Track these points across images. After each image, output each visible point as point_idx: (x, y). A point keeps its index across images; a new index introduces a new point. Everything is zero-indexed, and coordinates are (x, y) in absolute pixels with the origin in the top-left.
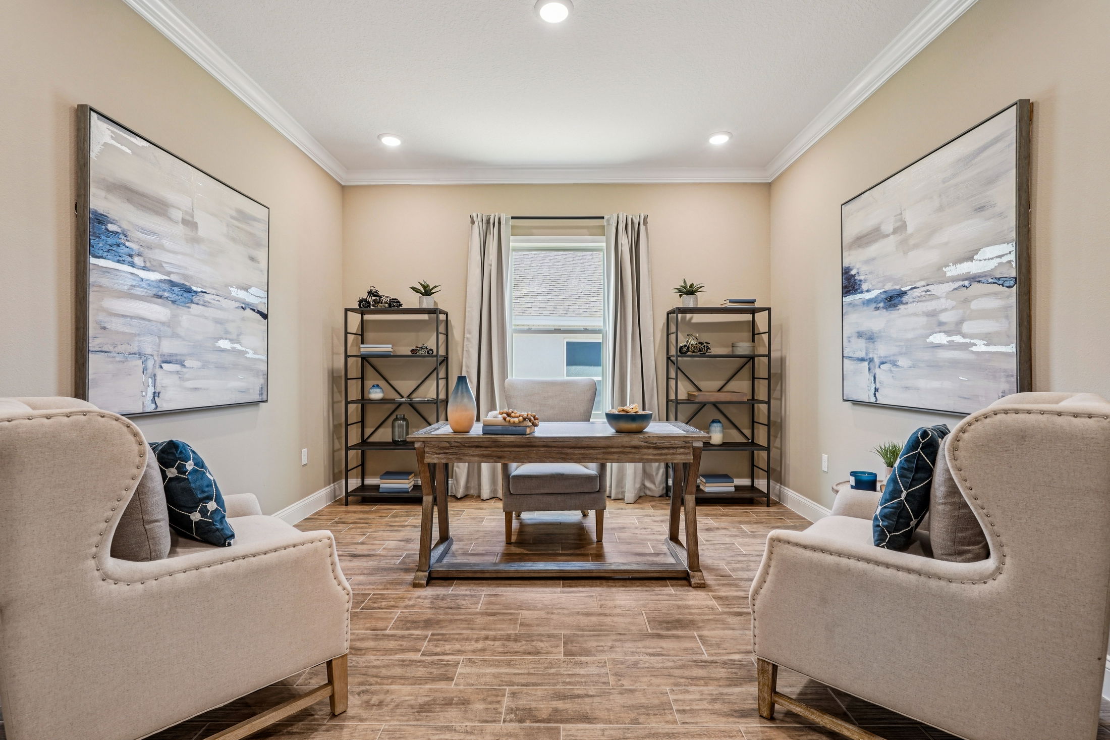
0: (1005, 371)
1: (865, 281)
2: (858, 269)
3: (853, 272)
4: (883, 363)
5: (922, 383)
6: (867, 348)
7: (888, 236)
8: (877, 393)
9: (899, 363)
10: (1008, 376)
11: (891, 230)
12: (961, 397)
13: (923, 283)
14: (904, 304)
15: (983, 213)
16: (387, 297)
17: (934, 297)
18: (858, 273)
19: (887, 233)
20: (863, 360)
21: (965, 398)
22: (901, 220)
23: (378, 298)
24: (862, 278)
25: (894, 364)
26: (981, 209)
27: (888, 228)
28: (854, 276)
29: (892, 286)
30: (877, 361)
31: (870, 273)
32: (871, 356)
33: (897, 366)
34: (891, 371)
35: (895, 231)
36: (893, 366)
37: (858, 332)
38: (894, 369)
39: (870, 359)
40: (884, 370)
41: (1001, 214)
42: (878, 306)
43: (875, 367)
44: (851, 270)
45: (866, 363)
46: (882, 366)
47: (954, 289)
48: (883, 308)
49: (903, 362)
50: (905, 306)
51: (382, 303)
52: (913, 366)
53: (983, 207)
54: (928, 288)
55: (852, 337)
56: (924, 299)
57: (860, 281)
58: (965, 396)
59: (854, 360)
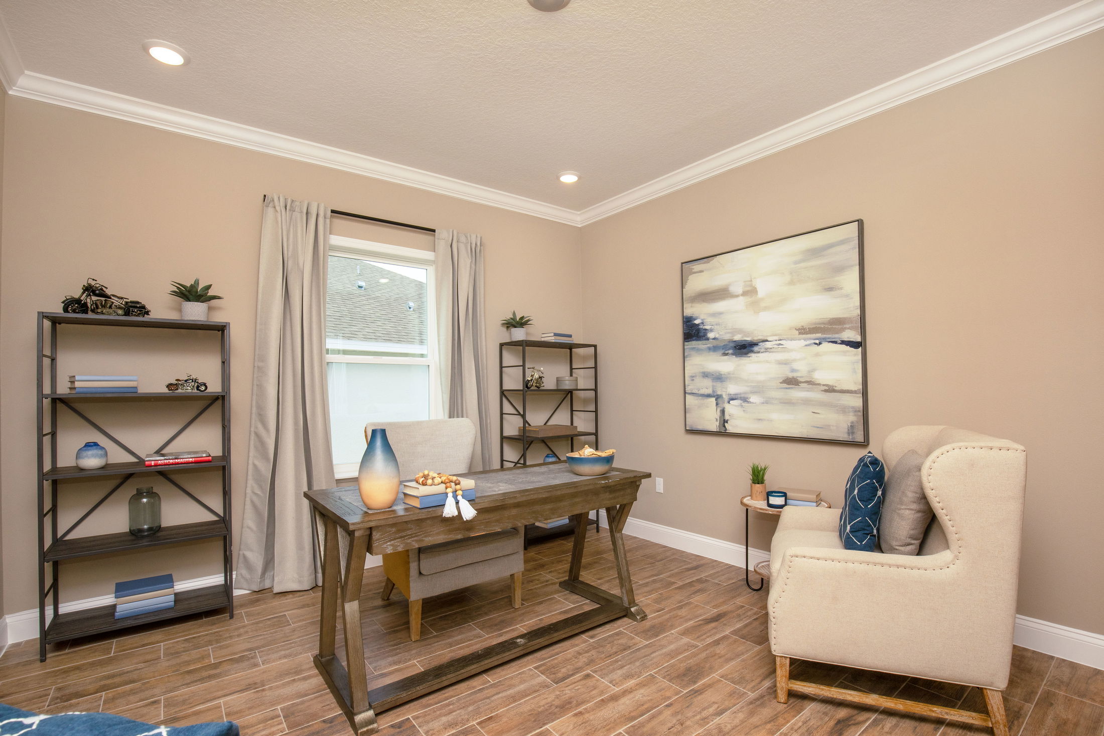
0: (853, 407)
1: (711, 330)
2: (702, 320)
3: (697, 322)
4: (733, 399)
5: (775, 416)
6: (713, 386)
7: (737, 296)
8: (726, 424)
9: (751, 400)
10: (855, 411)
11: (740, 291)
12: (814, 427)
13: (777, 338)
14: (755, 353)
15: (832, 293)
16: (122, 298)
17: (785, 350)
18: (703, 323)
19: (737, 294)
20: (709, 396)
21: (818, 427)
22: (751, 286)
23: (103, 299)
24: (707, 327)
25: (745, 400)
26: (830, 289)
27: (737, 289)
28: (698, 325)
29: (742, 337)
30: (726, 397)
31: (717, 324)
32: (719, 393)
33: (748, 402)
34: (742, 406)
35: (745, 294)
36: (744, 402)
37: (704, 373)
38: (745, 404)
39: (717, 395)
40: (733, 405)
41: (847, 296)
42: (726, 352)
43: (724, 403)
44: (695, 320)
45: (713, 399)
46: (731, 402)
47: (806, 345)
48: (733, 354)
49: (753, 399)
50: (756, 355)
51: (110, 307)
52: (767, 402)
53: (831, 288)
54: (780, 342)
55: (696, 376)
56: (776, 350)
57: (706, 330)
58: (818, 426)
59: (698, 396)
